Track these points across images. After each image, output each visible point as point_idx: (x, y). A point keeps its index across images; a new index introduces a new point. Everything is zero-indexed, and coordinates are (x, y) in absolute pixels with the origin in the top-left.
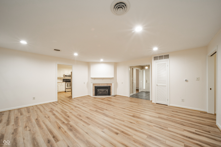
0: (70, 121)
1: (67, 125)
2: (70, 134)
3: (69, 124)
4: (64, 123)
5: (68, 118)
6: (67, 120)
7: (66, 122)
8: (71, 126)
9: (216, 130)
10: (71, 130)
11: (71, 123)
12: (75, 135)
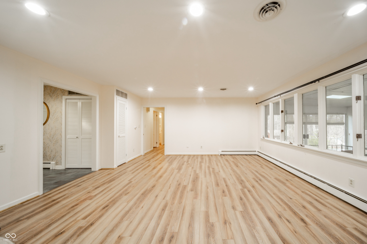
0: (241, 189)
1: (246, 187)
2: (243, 179)
3: (243, 187)
4: (249, 191)
5: (243, 197)
6: (244, 194)
7: (246, 190)
8: (241, 184)
9: (170, 157)
10: (242, 181)
11: (240, 187)
12: (240, 176)
